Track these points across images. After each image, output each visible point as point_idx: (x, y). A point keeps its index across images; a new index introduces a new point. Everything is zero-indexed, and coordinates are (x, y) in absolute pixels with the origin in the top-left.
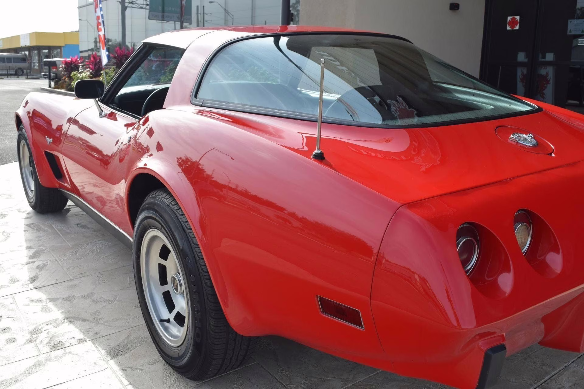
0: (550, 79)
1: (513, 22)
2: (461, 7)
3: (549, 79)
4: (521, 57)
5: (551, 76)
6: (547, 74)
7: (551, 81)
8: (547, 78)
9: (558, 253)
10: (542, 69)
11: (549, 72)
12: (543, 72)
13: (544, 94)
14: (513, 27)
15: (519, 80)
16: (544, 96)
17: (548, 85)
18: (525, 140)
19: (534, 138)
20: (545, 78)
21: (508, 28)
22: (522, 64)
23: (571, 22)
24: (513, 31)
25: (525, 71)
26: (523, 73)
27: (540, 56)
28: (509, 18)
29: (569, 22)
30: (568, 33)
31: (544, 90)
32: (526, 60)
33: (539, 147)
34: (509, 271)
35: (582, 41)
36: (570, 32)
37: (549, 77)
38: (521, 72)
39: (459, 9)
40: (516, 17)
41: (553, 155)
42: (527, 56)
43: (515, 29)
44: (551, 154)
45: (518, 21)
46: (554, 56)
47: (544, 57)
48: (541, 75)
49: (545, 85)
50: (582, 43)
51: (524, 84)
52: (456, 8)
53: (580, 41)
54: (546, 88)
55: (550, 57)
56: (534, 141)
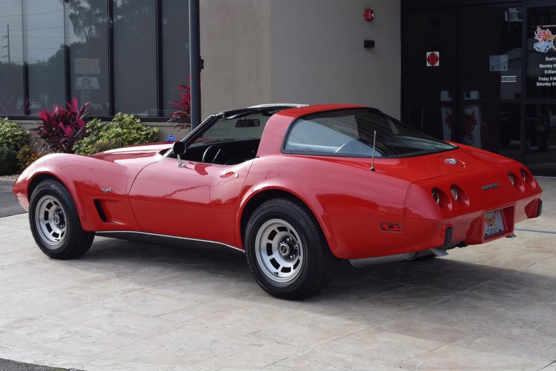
0: (477, 120)
1: (433, 59)
2: (376, 44)
3: (475, 119)
4: (445, 96)
5: (477, 116)
6: (473, 113)
7: (478, 121)
8: (474, 118)
9: (467, 200)
10: (468, 109)
11: (474, 111)
12: (469, 111)
13: (472, 135)
14: (433, 63)
15: (444, 121)
16: (472, 137)
17: (475, 125)
18: (452, 161)
19: (456, 160)
20: (471, 119)
21: (428, 65)
22: (446, 104)
23: (492, 58)
24: (433, 68)
25: (450, 112)
26: (448, 113)
27: (464, 94)
28: (428, 54)
29: (490, 58)
30: (491, 70)
31: (472, 131)
32: (450, 100)
33: (458, 163)
34: (450, 203)
35: (505, 78)
36: (493, 68)
37: (475, 118)
38: (445, 112)
39: (375, 47)
40: (435, 53)
41: (464, 167)
42: (450, 95)
43: (435, 65)
44: (463, 166)
45: (438, 57)
46: (479, 94)
47: (468, 96)
48: (467, 115)
49: (473, 126)
50: (505, 80)
51: (450, 125)
52: (372, 46)
53: (503, 78)
54: (473, 128)
55: (474, 95)
56: (456, 162)
